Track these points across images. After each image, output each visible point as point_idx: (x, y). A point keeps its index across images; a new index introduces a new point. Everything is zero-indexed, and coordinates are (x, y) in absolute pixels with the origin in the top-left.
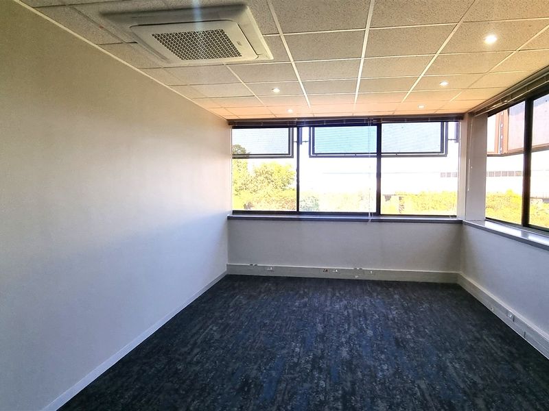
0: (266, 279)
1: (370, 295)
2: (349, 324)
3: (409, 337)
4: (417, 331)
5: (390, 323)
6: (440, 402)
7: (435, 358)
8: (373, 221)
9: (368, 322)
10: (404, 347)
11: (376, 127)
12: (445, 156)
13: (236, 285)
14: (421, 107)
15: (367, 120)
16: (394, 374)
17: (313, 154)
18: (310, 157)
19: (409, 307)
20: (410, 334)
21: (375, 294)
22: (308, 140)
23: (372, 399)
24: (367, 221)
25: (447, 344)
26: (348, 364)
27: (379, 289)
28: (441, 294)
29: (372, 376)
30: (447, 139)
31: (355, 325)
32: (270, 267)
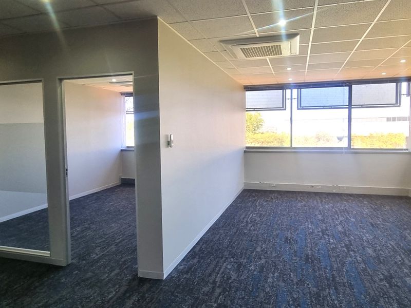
0: (271, 192)
1: (347, 201)
2: (338, 215)
3: (379, 222)
4: (384, 220)
5: (365, 216)
6: (405, 250)
7: (398, 232)
8: (346, 153)
9: (350, 215)
10: (377, 227)
11: (348, 87)
12: (399, 106)
13: (254, 194)
14: (384, 74)
15: (342, 83)
16: (374, 238)
17: (301, 107)
18: (298, 109)
19: (375, 208)
20: (379, 221)
21: (350, 201)
22: (296, 97)
23: (363, 248)
24: (342, 153)
25: (405, 226)
26: (345, 233)
27: (352, 198)
28: (397, 202)
29: (360, 239)
30: (400, 95)
31: (342, 216)
32: (273, 184)
